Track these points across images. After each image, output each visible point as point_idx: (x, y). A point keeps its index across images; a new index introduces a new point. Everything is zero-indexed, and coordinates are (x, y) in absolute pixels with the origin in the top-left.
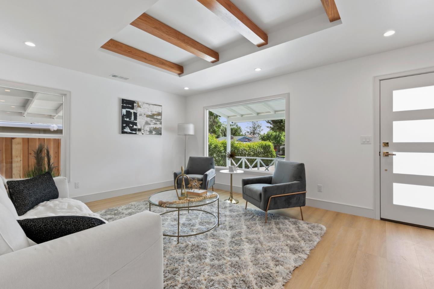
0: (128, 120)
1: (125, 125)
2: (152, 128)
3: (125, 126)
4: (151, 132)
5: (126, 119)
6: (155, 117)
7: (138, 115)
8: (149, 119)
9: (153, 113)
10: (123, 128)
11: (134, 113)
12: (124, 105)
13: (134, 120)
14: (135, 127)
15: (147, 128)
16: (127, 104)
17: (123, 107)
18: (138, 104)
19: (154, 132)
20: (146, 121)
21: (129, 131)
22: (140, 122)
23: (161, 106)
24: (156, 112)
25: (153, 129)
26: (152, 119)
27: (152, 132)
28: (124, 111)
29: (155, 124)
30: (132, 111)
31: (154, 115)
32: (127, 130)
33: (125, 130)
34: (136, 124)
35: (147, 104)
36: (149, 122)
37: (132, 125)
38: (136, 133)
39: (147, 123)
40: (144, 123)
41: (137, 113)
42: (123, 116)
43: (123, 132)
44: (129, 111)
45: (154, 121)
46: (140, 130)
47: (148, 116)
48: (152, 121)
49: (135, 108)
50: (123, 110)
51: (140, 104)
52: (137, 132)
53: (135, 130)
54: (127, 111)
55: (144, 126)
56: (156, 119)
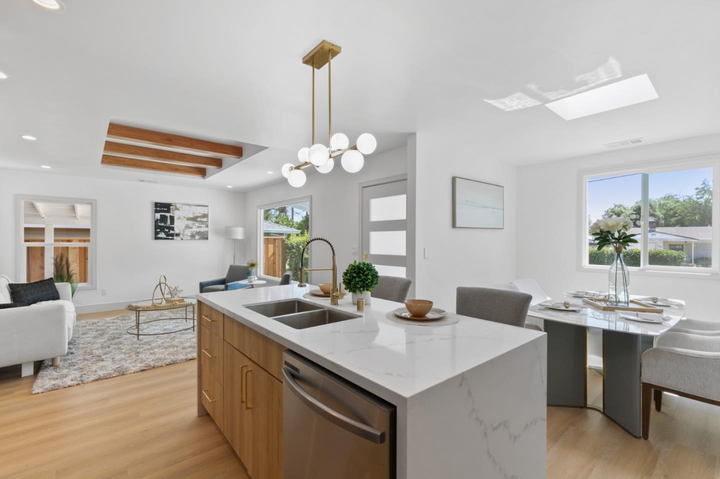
0: (163, 224)
1: (159, 230)
2: (194, 233)
3: (160, 232)
4: (193, 236)
5: (160, 224)
6: (199, 219)
7: (175, 219)
8: (190, 223)
9: (196, 215)
10: (156, 233)
11: (171, 216)
12: (158, 209)
13: (171, 224)
14: (171, 232)
15: (188, 232)
16: (162, 207)
17: (156, 211)
18: (175, 206)
19: (197, 237)
20: (187, 225)
21: (164, 236)
22: (178, 226)
23: (207, 206)
24: (199, 214)
25: (196, 233)
26: (195, 222)
27: (195, 237)
28: (158, 216)
29: (199, 227)
30: (168, 215)
31: (197, 217)
32: (162, 235)
33: (159, 236)
34: (173, 229)
35: (188, 205)
36: (191, 225)
37: (167, 230)
38: (173, 239)
39: (188, 227)
40: (183, 227)
41: (174, 217)
42: (156, 221)
43: (156, 238)
44: (165, 215)
45: (197, 224)
46: (178, 235)
47: (188, 219)
48: (194, 224)
49: (171, 211)
50: (156, 214)
51: (178, 206)
52: (175, 238)
53: (172, 235)
54: (161, 216)
55: (184, 230)
56: (201, 221)
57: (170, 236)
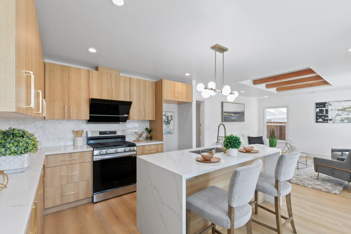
0: (321, 114)
1: (318, 118)
2: (344, 118)
3: (319, 118)
4: (342, 121)
5: (319, 114)
6: (347, 110)
7: (329, 110)
8: (340, 112)
9: (345, 107)
10: (317, 119)
11: (326, 110)
12: (318, 106)
13: (326, 114)
14: (326, 118)
15: (339, 118)
16: (321, 105)
17: (317, 108)
18: (329, 103)
19: (346, 121)
20: (337, 114)
21: (322, 121)
22: (331, 115)
24: (348, 106)
25: (344, 119)
26: (343, 112)
27: (344, 121)
28: (318, 110)
29: (347, 115)
30: (324, 109)
31: (346, 108)
32: (320, 120)
33: (318, 120)
34: (327, 117)
35: (338, 101)
36: (340, 114)
37: (324, 117)
38: (327, 122)
39: (338, 115)
40: (335, 115)
41: (328, 110)
42: (317, 113)
43: (317, 122)
44: (322, 109)
45: (346, 113)
46: (331, 120)
47: (338, 110)
48: (343, 113)
49: (326, 106)
50: (316, 109)
51: (331, 103)
52: (329, 121)
53: (327, 120)
54: (320, 110)
55: (335, 117)
56: (348, 111)
57: (325, 120)
